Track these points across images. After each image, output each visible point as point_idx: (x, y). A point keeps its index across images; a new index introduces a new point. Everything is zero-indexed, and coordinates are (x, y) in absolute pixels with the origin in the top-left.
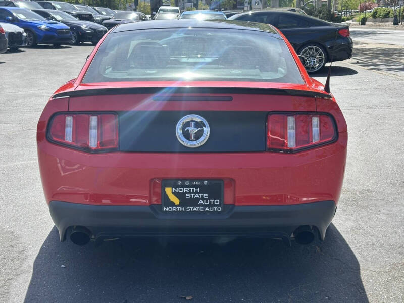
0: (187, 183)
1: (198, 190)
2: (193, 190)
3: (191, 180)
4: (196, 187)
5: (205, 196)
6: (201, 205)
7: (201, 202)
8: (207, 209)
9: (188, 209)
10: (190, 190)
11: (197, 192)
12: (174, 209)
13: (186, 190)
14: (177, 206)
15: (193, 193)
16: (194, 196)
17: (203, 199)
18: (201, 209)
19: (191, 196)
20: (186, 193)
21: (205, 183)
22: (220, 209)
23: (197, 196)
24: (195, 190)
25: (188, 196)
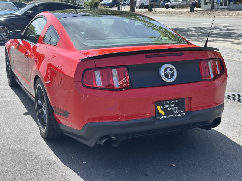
0: (168, 102)
1: (173, 105)
2: (171, 106)
3: (170, 100)
4: (172, 104)
5: (177, 108)
6: (175, 113)
7: (175, 112)
8: (178, 115)
9: (169, 116)
10: (169, 106)
11: (173, 107)
12: (162, 117)
13: (167, 106)
14: (164, 115)
15: (171, 107)
16: (171, 109)
17: (176, 110)
18: (175, 115)
19: (170, 109)
20: (168, 108)
21: (177, 101)
22: (184, 114)
23: (173, 109)
24: (172, 106)
25: (168, 109)
